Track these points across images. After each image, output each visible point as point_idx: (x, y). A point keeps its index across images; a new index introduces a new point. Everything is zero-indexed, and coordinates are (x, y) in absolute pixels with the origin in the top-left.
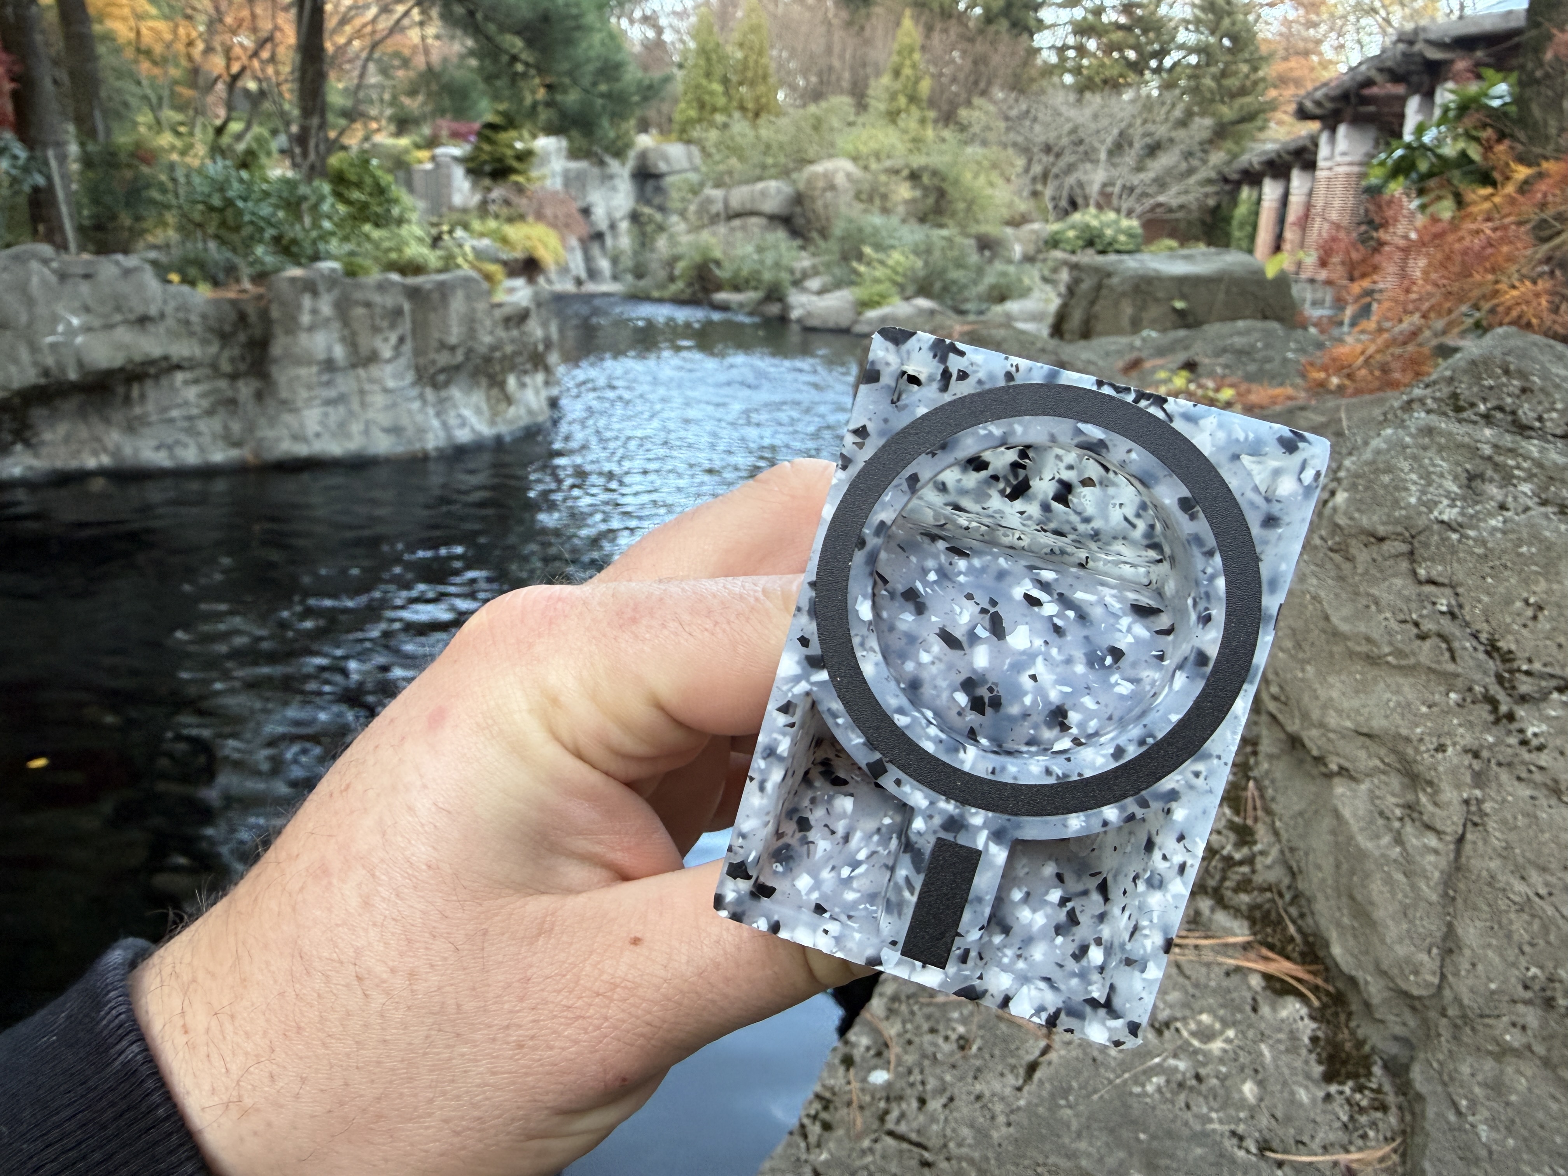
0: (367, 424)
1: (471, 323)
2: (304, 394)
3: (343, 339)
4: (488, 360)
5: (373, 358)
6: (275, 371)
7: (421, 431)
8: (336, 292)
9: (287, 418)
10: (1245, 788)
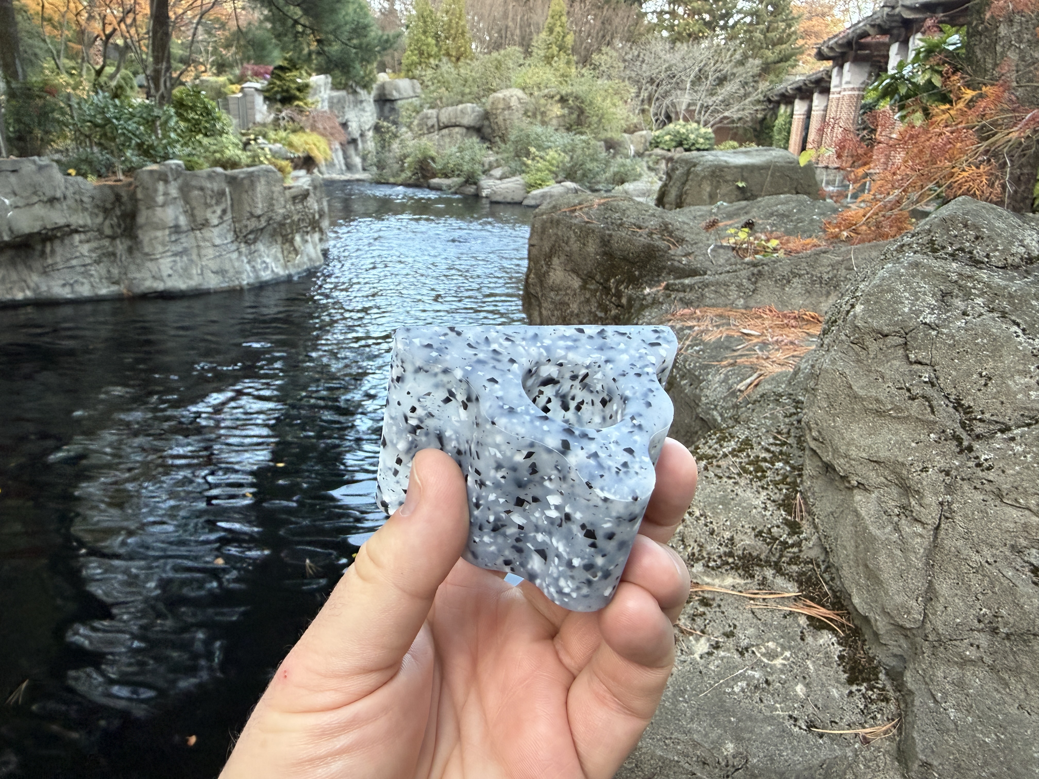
0: (203, 268)
1: (270, 200)
2: (160, 249)
3: (185, 212)
4: (282, 225)
5: (206, 224)
6: (140, 234)
7: (238, 273)
8: (180, 181)
9: (149, 264)
10: (795, 498)
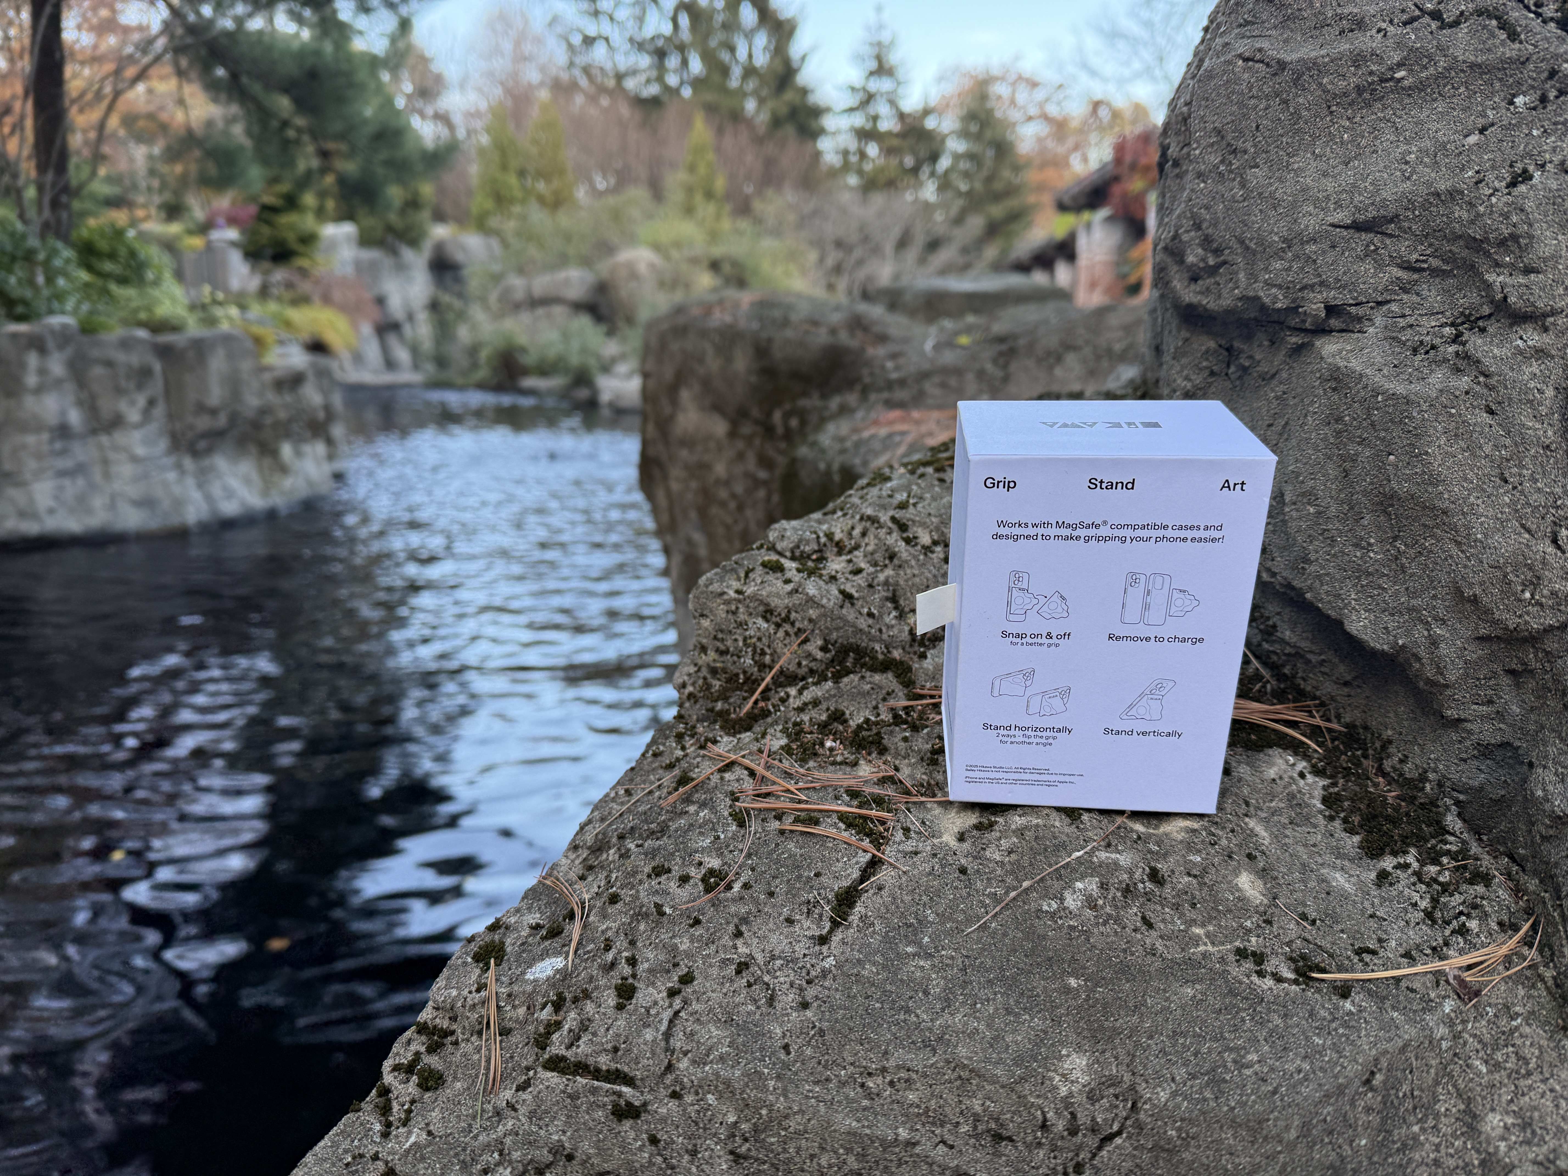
0: (113, 498)
1: (234, 384)
2: (32, 464)
3: (80, 403)
4: (256, 425)
5: (117, 422)
7: (179, 503)
8: (69, 351)
9: (12, 492)
